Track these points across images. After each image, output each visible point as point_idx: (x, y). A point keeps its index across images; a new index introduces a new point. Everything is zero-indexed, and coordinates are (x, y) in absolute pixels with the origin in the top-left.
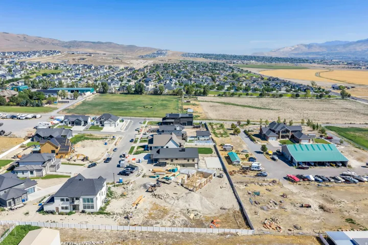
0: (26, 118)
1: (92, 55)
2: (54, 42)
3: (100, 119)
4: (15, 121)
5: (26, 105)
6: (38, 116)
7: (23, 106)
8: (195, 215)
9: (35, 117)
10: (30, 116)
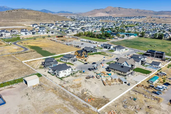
0: (93, 43)
1: (161, 18)
2: (150, 12)
3: (115, 47)
4: (90, 43)
5: (100, 38)
6: (98, 43)
7: (99, 38)
8: (87, 93)
9: (96, 43)
10: (95, 42)
